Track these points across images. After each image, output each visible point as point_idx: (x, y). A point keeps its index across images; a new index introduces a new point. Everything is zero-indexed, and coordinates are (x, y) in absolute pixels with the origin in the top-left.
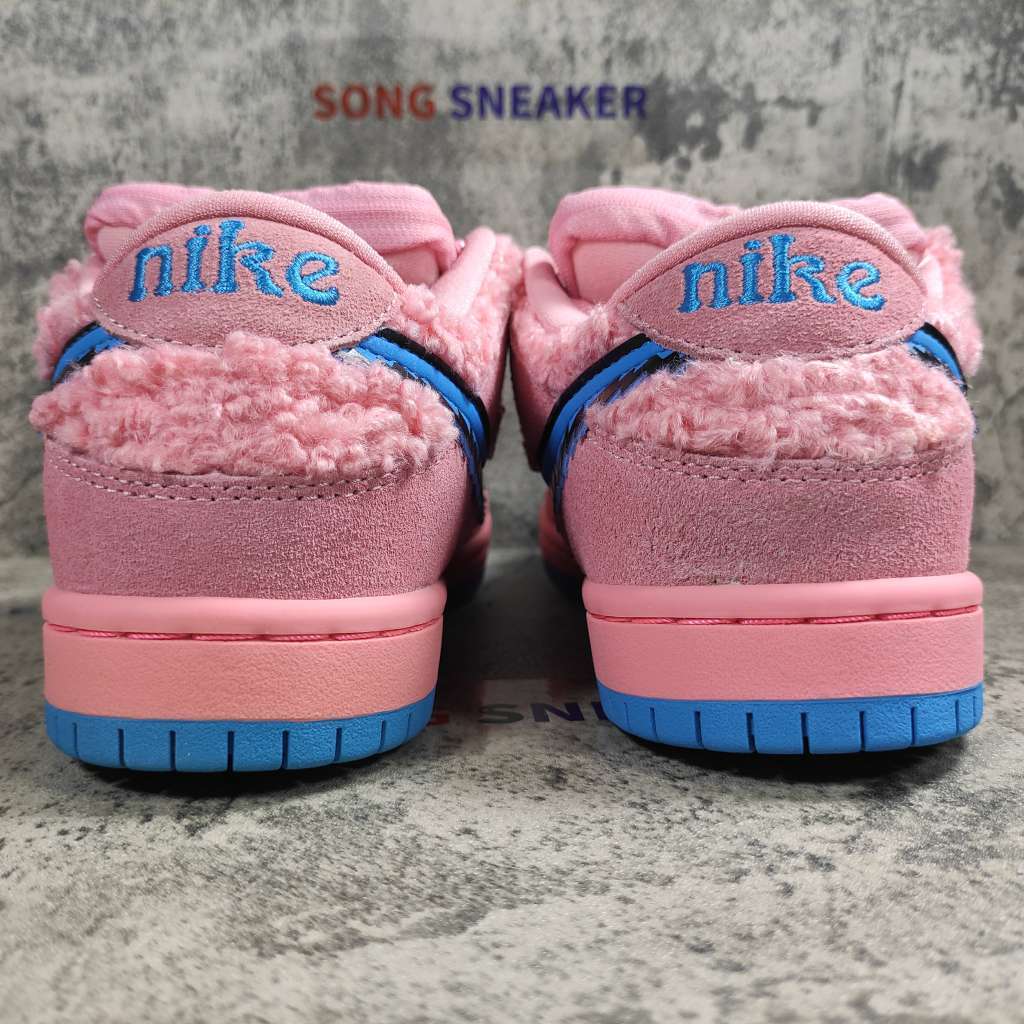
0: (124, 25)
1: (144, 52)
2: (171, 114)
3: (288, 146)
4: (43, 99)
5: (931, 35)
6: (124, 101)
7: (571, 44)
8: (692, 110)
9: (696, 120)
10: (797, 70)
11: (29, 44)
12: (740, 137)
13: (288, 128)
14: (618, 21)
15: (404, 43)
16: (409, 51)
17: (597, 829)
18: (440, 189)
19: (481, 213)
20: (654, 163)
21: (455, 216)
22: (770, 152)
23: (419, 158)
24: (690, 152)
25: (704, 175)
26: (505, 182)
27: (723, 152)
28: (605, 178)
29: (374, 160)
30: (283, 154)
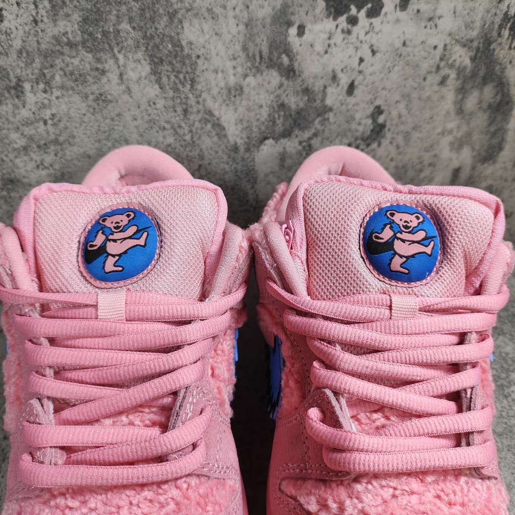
18: (166, 39)
19: (198, 57)
20: (331, 19)
21: (178, 59)
22: (418, 11)
23: (148, 15)
24: (358, 11)
25: (367, 29)
26: (216, 34)
27: (383, 11)
28: (293, 31)
29: (113, 18)
30: (37, 13)
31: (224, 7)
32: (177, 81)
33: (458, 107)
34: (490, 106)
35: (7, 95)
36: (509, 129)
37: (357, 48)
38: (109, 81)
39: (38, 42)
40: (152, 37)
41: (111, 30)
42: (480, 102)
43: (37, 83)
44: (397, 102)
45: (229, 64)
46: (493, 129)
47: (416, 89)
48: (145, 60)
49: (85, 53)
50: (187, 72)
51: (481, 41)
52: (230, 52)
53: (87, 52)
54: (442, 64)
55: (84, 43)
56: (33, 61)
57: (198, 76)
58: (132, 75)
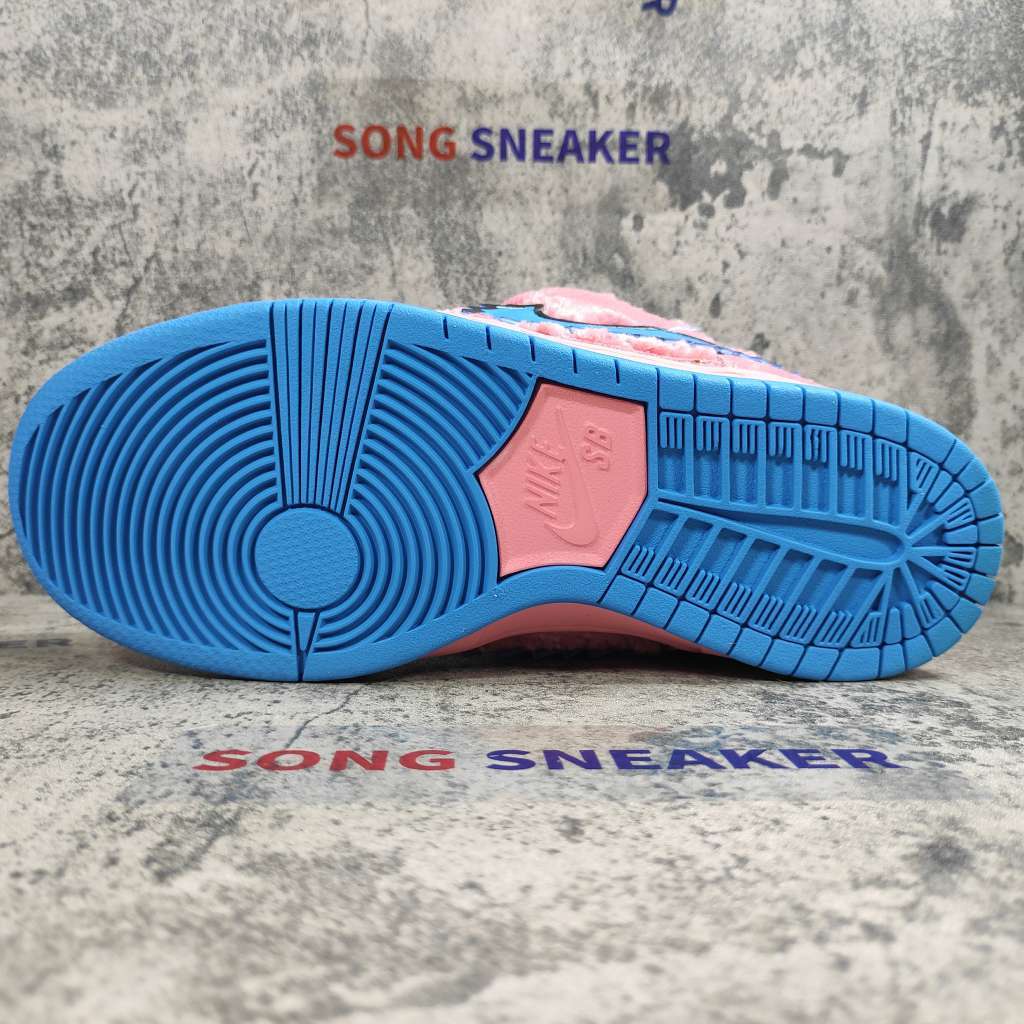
0: (145, 59)
1: (164, 86)
2: (189, 150)
3: (306, 182)
4: (60, 130)
5: (959, 87)
6: (142, 135)
7: (594, 89)
8: (717, 156)
9: (720, 167)
10: (823, 119)
11: (49, 76)
12: (765, 185)
13: (307, 165)
14: (643, 67)
15: (427, 84)
16: (431, 92)
17: (619, 887)
18: (459, 229)
19: (500, 254)
20: (677, 208)
21: (473, 256)
22: (795, 200)
23: (438, 198)
24: (714, 198)
25: (728, 221)
26: (525, 224)
27: (747, 199)
28: (627, 223)
29: (393, 199)
30: (300, 191)
31: (536, 190)
32: (470, 287)
33: (884, 339)
34: (933, 341)
35: (237, 297)
36: (973, 380)
37: (717, 248)
38: (377, 283)
39: (294, 228)
40: (441, 225)
41: (390, 214)
42: (916, 333)
43: (281, 282)
44: (788, 329)
45: (541, 264)
46: (949, 377)
47: (812, 309)
48: (429, 256)
49: (352, 245)
50: (484, 275)
51: (893, 241)
52: (543, 249)
53: (354, 242)
54: (845, 273)
55: (351, 231)
56: (282, 252)
57: (498, 281)
58: (409, 276)
